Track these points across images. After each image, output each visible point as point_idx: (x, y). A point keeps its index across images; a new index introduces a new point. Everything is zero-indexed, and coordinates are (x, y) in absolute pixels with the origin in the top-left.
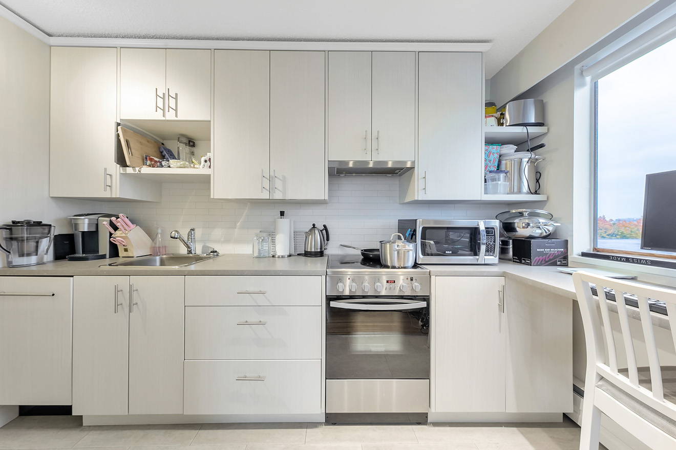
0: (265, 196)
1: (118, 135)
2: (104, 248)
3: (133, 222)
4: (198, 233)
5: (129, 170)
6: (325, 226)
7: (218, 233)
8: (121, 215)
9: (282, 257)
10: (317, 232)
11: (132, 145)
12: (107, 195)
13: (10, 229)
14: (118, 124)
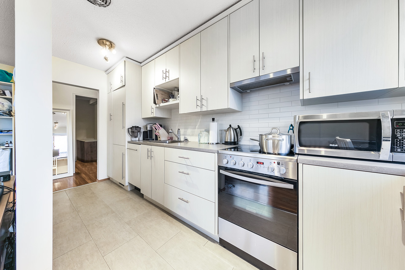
0: (199, 110)
1: (154, 92)
2: (154, 137)
3: (161, 126)
4: (182, 131)
5: (157, 106)
6: (238, 126)
7: (189, 131)
8: (157, 123)
9: (213, 144)
10: (232, 129)
11: (158, 96)
12: (152, 116)
13: (131, 129)
14: (154, 88)
